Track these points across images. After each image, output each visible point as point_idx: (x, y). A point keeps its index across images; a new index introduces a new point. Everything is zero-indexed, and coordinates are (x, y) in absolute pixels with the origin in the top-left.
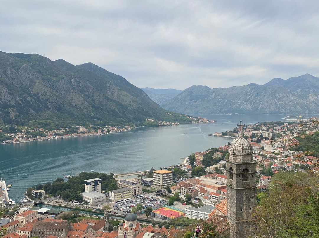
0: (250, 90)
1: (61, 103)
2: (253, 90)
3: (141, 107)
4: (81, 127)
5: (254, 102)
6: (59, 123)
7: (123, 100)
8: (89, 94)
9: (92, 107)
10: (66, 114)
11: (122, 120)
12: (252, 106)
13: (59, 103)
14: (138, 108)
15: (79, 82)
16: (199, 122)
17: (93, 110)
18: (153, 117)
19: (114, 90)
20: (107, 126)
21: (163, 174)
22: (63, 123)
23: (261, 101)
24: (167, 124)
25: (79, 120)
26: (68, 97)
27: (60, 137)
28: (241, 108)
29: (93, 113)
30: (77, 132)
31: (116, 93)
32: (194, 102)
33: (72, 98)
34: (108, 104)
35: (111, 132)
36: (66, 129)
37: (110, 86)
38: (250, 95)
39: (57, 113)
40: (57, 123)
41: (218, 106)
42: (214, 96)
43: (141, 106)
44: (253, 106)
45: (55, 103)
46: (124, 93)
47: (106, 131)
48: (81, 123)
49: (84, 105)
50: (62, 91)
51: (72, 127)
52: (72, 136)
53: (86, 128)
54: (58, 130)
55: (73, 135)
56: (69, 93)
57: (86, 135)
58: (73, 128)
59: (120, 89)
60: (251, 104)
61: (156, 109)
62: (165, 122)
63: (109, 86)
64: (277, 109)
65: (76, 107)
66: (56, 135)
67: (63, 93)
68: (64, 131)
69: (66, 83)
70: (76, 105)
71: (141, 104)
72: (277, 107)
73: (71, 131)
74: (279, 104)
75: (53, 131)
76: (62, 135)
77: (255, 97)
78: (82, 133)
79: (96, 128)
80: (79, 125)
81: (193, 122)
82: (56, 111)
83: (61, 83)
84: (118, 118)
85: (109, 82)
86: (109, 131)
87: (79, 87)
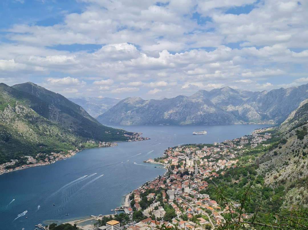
0: (179, 102)
1: (8, 133)
2: (181, 102)
3: (82, 129)
4: (29, 158)
5: (183, 113)
6: (9, 154)
7: (65, 122)
8: (33, 120)
9: (37, 134)
10: (13, 144)
11: (65, 144)
12: (180, 117)
13: (6, 133)
14: (79, 130)
15: (23, 109)
16: (135, 140)
17: (38, 137)
18: (93, 138)
19: (55, 113)
20: (52, 153)
21: (113, 225)
22: (12, 155)
23: (189, 112)
24: (106, 145)
25: (26, 148)
26: (13, 125)
27: (11, 170)
28: (171, 119)
29: (38, 140)
30: (26, 163)
31: (58, 116)
32: (129, 113)
33: (17, 125)
34: (51, 129)
35: (57, 159)
36: (16, 160)
37: (52, 109)
38: (179, 106)
39: (5, 143)
40: (6, 154)
41: (151, 117)
42: (147, 107)
43: (81, 127)
44: (182, 117)
45: (3, 133)
46: (65, 115)
47: (52, 159)
48: (29, 153)
49: (29, 132)
50: (7, 119)
51: (22, 157)
52: (23, 168)
53: (34, 158)
54: (9, 163)
55: (23, 166)
56: (14, 121)
57: (35, 165)
58: (23, 159)
59: (61, 112)
60: (180, 115)
61: (95, 128)
62: (104, 142)
63: (50, 109)
64: (202, 120)
65: (23, 136)
66: (8, 168)
67: (8, 122)
68: (14, 162)
69: (10, 111)
70: (22, 134)
71: (81, 125)
72: (202, 117)
73: (21, 163)
74: (204, 115)
75: (4, 164)
76: (13, 167)
77: (183, 109)
78: (31, 163)
79: (43, 157)
80: (26, 154)
81: (129, 140)
82: (5, 142)
83: (6, 111)
84: (61, 143)
85: (50, 105)
86: (55, 158)
87: (23, 114)
